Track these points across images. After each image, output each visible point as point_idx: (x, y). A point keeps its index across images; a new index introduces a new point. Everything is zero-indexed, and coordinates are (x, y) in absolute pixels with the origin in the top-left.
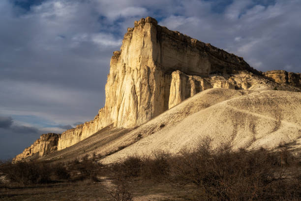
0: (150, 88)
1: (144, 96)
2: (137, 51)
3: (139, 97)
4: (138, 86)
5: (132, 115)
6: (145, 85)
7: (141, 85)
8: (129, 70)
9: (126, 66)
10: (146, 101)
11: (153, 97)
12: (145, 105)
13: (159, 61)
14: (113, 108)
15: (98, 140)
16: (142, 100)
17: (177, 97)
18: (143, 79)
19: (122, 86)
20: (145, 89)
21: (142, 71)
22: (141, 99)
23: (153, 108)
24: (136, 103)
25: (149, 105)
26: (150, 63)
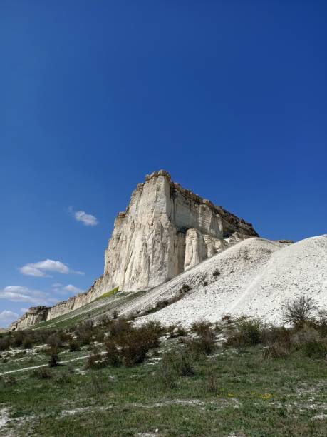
0: (164, 246)
1: (157, 254)
2: (149, 204)
3: (151, 256)
4: (150, 242)
5: (143, 275)
6: (159, 242)
7: (154, 242)
8: (139, 226)
9: (135, 222)
10: (160, 260)
11: (167, 256)
12: (158, 265)
13: (172, 217)
14: (116, 271)
15: (102, 305)
16: (155, 259)
17: (194, 257)
18: (156, 235)
19: (130, 244)
20: (158, 246)
21: (155, 226)
22: (153, 258)
23: (167, 268)
24: (148, 262)
25: (163, 265)
26: (164, 219)
